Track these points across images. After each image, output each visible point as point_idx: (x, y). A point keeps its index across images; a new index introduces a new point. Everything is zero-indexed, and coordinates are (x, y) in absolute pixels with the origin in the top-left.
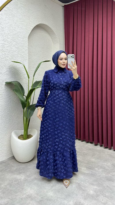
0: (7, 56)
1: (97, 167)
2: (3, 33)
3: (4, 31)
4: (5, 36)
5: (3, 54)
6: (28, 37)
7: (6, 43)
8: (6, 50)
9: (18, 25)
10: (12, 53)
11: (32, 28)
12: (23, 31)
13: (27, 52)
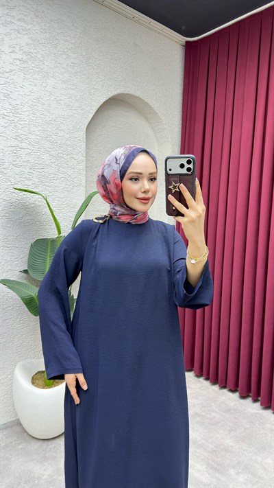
0: (28, 176)
1: (234, 467)
2: (16, 119)
3: (18, 115)
4: (20, 127)
5: (17, 172)
6: (86, 129)
7: (24, 145)
8: (25, 164)
9: (58, 99)
10: (40, 171)
11: (96, 104)
12: (70, 114)
13: (83, 166)
